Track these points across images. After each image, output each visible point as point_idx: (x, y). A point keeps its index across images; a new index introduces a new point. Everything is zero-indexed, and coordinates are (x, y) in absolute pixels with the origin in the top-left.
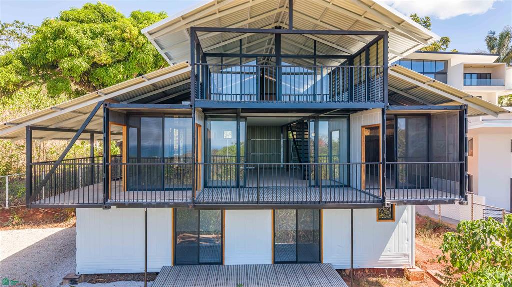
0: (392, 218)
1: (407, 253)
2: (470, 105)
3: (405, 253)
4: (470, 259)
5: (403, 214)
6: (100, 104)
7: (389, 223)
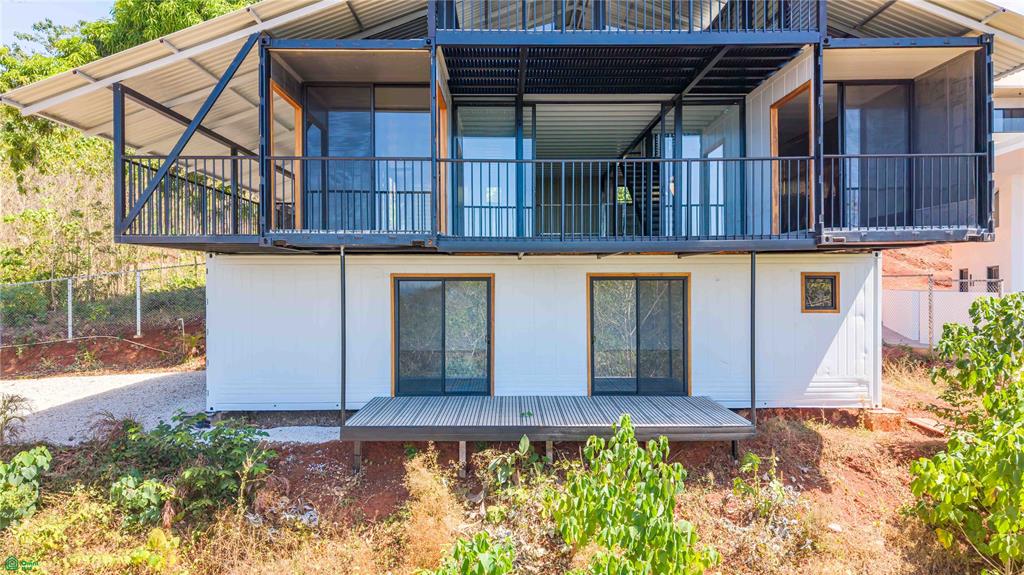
0: (833, 305)
1: (864, 377)
2: (998, 35)
3: (859, 377)
4: (1000, 366)
5: (855, 298)
6: (253, 39)
7: (827, 316)
